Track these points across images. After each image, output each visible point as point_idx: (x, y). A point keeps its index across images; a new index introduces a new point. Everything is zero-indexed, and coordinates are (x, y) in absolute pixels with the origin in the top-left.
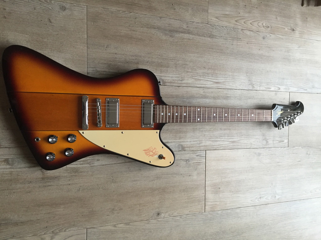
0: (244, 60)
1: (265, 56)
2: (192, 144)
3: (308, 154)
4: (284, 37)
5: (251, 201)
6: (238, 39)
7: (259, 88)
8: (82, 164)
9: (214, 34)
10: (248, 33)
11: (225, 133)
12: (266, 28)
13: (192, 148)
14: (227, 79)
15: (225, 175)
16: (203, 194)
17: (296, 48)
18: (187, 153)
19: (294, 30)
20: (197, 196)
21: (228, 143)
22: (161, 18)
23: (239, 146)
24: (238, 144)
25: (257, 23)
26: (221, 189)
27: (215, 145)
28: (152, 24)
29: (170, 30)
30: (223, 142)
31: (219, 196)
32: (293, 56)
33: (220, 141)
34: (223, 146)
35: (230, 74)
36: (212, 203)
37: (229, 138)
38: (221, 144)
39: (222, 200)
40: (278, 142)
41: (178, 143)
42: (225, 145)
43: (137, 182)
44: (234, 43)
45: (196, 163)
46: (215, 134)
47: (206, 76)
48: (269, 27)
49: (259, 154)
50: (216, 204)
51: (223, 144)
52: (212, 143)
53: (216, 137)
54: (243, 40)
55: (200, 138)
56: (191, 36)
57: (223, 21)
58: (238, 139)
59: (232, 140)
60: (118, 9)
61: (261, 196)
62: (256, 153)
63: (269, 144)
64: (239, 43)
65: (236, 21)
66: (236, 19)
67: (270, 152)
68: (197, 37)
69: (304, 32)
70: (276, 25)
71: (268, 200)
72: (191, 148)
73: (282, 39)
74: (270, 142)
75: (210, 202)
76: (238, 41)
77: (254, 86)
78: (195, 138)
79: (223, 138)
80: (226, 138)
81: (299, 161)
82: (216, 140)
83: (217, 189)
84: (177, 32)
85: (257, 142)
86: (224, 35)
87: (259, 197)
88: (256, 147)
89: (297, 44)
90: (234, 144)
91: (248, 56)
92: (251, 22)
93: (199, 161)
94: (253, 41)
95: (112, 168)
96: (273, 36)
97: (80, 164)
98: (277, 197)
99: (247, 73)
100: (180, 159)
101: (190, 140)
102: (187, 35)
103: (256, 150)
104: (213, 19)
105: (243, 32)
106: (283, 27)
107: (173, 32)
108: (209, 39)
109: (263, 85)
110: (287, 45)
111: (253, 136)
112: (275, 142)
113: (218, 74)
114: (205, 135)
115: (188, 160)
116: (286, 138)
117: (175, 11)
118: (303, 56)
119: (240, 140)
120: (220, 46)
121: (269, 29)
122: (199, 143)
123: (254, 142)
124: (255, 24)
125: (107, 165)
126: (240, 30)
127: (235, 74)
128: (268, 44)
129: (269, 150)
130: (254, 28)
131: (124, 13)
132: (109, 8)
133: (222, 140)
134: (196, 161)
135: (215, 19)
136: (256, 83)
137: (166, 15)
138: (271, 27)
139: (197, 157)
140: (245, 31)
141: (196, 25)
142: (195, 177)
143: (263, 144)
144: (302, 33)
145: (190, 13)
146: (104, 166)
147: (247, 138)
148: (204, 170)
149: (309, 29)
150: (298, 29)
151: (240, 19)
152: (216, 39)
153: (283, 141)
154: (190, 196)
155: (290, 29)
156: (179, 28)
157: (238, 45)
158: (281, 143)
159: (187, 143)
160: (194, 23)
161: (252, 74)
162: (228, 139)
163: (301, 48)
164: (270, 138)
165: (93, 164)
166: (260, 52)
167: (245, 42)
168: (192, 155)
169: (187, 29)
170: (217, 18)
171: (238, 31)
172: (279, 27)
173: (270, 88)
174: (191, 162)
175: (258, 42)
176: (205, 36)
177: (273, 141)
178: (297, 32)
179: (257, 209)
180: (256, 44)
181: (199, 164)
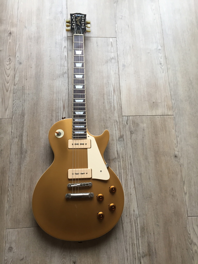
0: (42, 82)
1: (37, 62)
2: (118, 129)
3: (121, 18)
4: (18, 43)
5: (163, 72)
6: (23, 88)
7: (66, 67)
8: (137, 224)
9: (21, 111)
10: (17, 79)
11: (107, 99)
12: (11, 61)
13: (121, 128)
14: (59, 98)
15: (142, 98)
16: (158, 117)
17: (27, 31)
18: (125, 134)
19: (10, 33)
20: (161, 123)
21: (115, 95)
22: (10, 163)
23: (117, 86)
24: (116, 86)
25: (7, 71)
26: (154, 101)
27: (118, 108)
28: (17, 170)
29: (21, 154)
30: (114, 100)
31: (160, 103)
32: (35, 34)
33: (114, 104)
34: (118, 100)
35: (55, 95)
36: (166, 109)
38: (116, 102)
39: (163, 100)
40: (112, 48)
41: (117, 141)
42: (117, 99)
43: (150, 177)
44: (27, 92)
45: (133, 124)
46: (108, 109)
47: (59, 118)
48: (10, 59)
49: (124, 66)
50: (167, 105)
51: (116, 100)
52: (116, 111)
53: (111, 107)
54: (24, 84)
55: (112, 122)
56: (24, 134)
57: (8, 103)
58: (112, 86)
59: (113, 92)
60: (6, 201)
61: (159, 63)
62: (123, 69)
63: (115, 57)
64: (27, 88)
65: (7, 91)
66: (5, 91)
67: (121, 55)
68: (24, 128)
69: (11, 22)
70: (7, 51)
71: (162, 56)
72: (121, 130)
73: (20, 44)
74: (112, 55)
75: (165, 111)
76: (25, 88)
77: (64, 72)
78: (112, 126)
79: (111, 101)
80: (111, 97)
81: (128, 26)
82: (113, 107)
83: (154, 105)
84: (21, 147)
85: (113, 68)
86: (21, 103)
87: (160, 65)
88: (117, 70)
89: (23, 30)
90: (116, 89)
91: (38, 78)
92: (6, 76)
93: (132, 122)
94: (24, 74)
95: (140, 199)
96: (18, 54)
97: (138, 225)
98: (160, 47)
99: (53, 79)
100: (130, 139)
101: (114, 131)
102: (24, 137)
103: (120, 69)
104: (7, 114)
105: (17, 84)
106: (8, 44)
107: (22, 150)
108: (26, 117)
109: (62, 63)
110: (25, 40)
111: (109, 72)
112: (112, 51)
113: (56, 107)
114: (109, 118)
115: (131, 132)
116: (108, 40)
117: (3, 150)
118: (34, 23)
119: (112, 84)
120: (31, 105)
121: (11, 58)
122: (116, 123)
123: (113, 71)
124: (8, 72)
125: (137, 203)
126: (15, 87)
127: (55, 91)
128: (26, 59)
129: (120, 56)
130: (12, 73)
131: (10, 196)
132: (6, 210)
133: (113, 101)
134: (132, 124)
135: (7, 112)
136: (61, 71)
137: (7, 158)
138: (10, 56)
139: (128, 125)
140: (16, 82)
141: (14, 129)
142: (145, 125)
143: (115, 63)
144: (13, 25)
145: (4, 136)
146: (139, 206)
147: (110, 77)
148: (139, 117)
149: (8, 17)
150: (9, 28)
151: (5, 87)
152: (25, 110)
153: (111, 42)
154: (161, 129)
155: (10, 37)
156: (18, 145)
157: (29, 89)
158: (113, 45)
159: (117, 133)
160: (12, 131)
161: (53, 74)
162: (112, 96)
163: (27, 25)
164: (109, 56)
165: (137, 215)
166: (34, 66)
167: (25, 82)
168: (126, 129)
169: (18, 138)
170: (6, 110)
171: (16, 89)
172: (9, 47)
173: (65, 56)
174: (133, 129)
175: (24, 69)
176: (24, 121)
177: (111, 52)
178: (12, 30)
179: (170, 67)
180: (26, 72)
181: (134, 122)
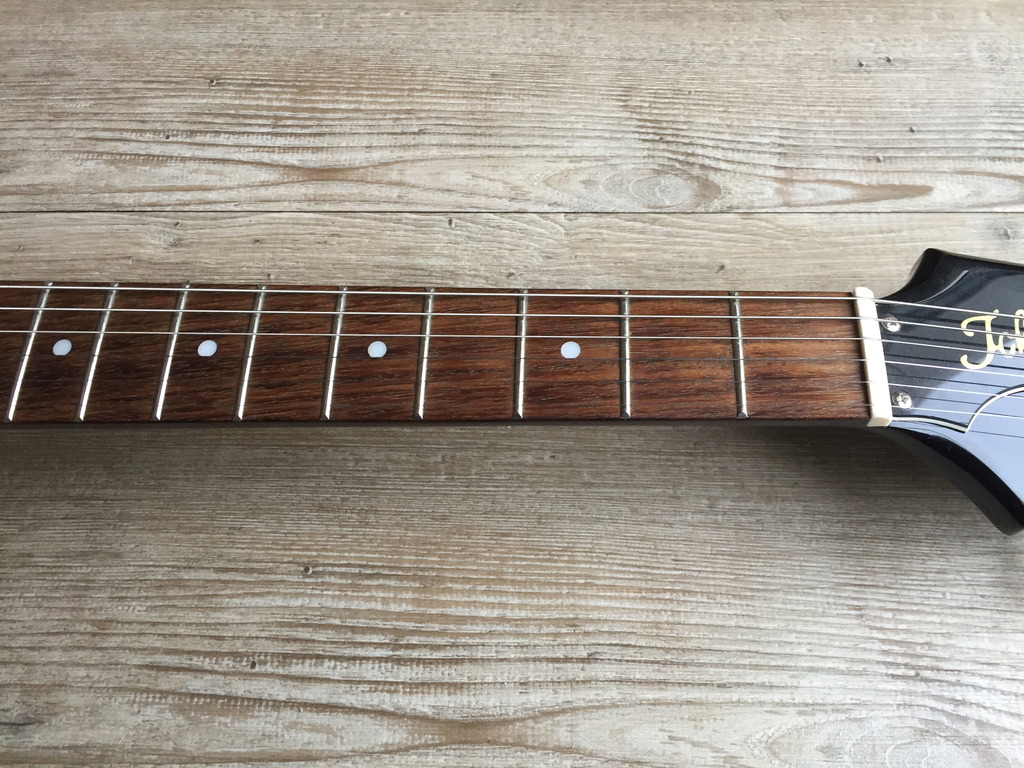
37: (405, 673)
